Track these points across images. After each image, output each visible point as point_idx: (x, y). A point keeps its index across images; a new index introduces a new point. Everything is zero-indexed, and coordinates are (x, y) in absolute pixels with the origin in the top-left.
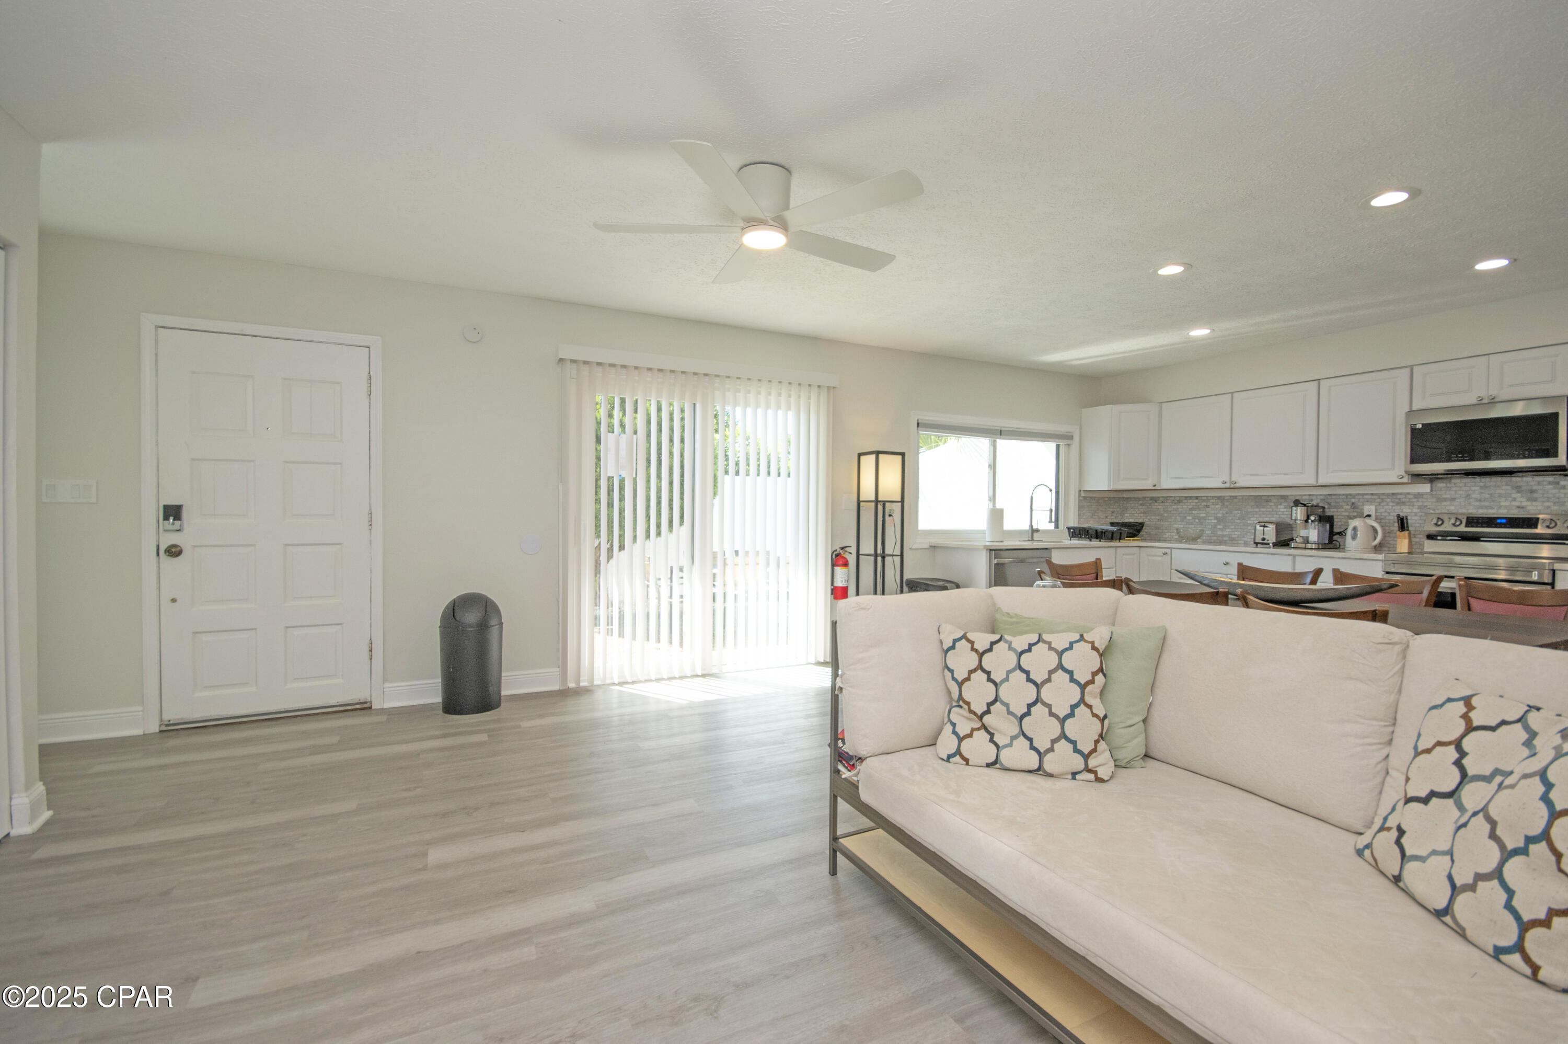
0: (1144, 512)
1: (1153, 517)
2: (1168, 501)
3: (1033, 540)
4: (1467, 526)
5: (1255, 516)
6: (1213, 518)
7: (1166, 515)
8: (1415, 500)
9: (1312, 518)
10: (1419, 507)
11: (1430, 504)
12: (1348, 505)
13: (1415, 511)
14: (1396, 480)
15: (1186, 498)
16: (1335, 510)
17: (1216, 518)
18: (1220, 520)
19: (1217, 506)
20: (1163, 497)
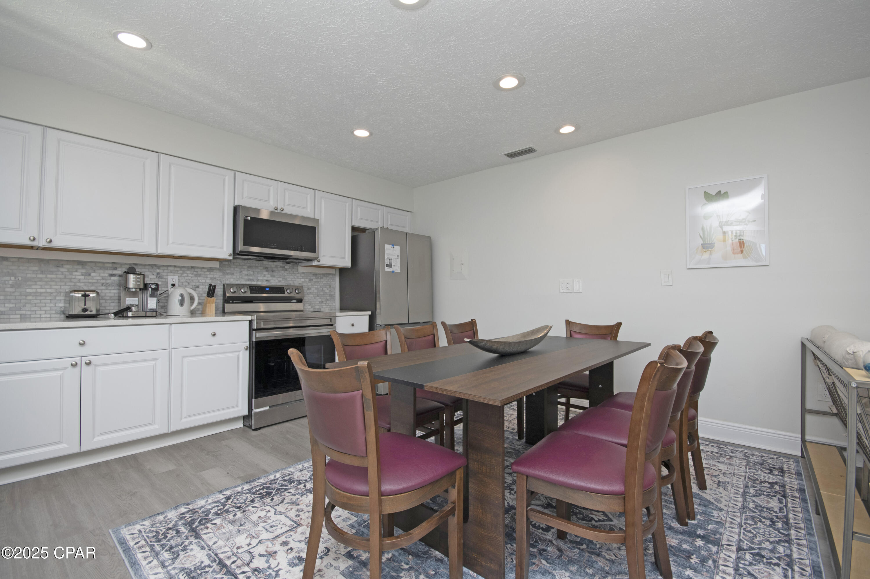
8: (208, 273)
9: (153, 286)
10: (211, 279)
11: (218, 276)
12: (154, 275)
14: (225, 257)
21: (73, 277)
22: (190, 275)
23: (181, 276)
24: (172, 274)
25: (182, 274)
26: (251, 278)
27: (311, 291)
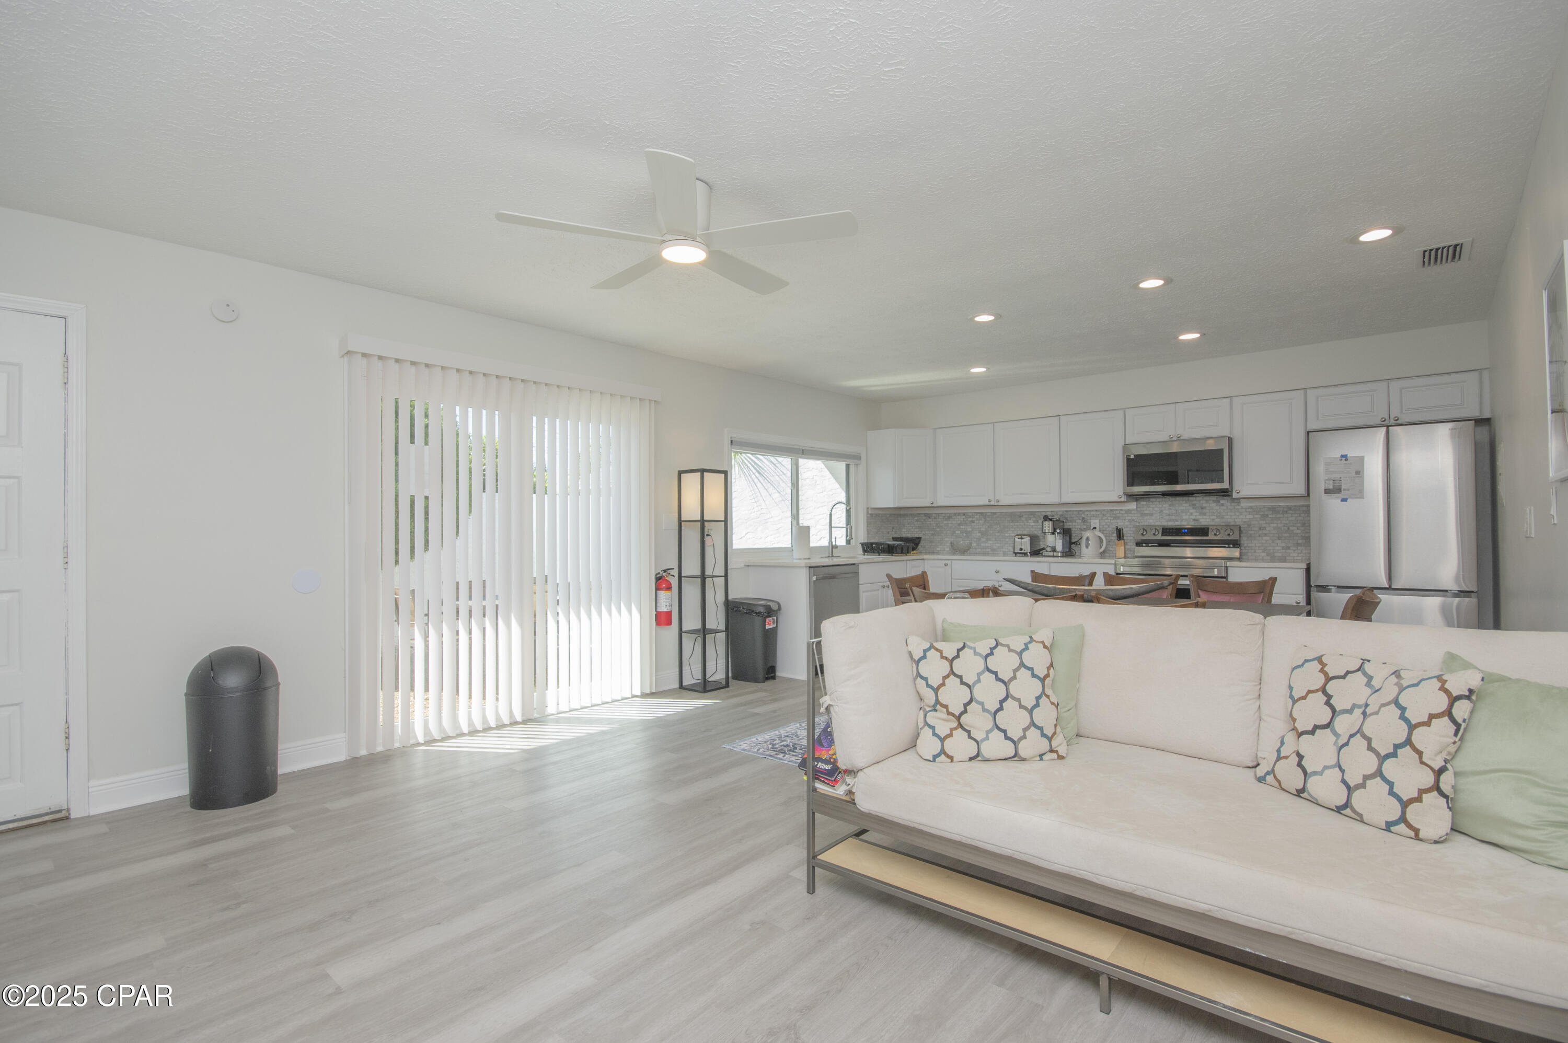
0: (920, 527)
1: (927, 532)
2: (940, 517)
3: (833, 556)
4: (1162, 535)
5: (1011, 529)
6: (978, 532)
7: (938, 530)
8: (1126, 515)
9: (1058, 531)
10: (1129, 521)
11: (1136, 518)
12: (1080, 519)
13: (1126, 523)
14: (1117, 499)
15: (955, 514)
16: (1071, 524)
17: (980, 532)
18: (983, 534)
19: (981, 522)
20: (935, 513)
21: (1028, 524)
22: (1110, 518)
23: (1102, 519)
24: (1094, 518)
25: (1102, 517)
26: (1173, 517)
27: (1264, 532)
